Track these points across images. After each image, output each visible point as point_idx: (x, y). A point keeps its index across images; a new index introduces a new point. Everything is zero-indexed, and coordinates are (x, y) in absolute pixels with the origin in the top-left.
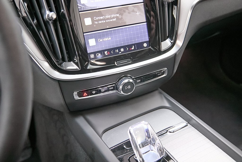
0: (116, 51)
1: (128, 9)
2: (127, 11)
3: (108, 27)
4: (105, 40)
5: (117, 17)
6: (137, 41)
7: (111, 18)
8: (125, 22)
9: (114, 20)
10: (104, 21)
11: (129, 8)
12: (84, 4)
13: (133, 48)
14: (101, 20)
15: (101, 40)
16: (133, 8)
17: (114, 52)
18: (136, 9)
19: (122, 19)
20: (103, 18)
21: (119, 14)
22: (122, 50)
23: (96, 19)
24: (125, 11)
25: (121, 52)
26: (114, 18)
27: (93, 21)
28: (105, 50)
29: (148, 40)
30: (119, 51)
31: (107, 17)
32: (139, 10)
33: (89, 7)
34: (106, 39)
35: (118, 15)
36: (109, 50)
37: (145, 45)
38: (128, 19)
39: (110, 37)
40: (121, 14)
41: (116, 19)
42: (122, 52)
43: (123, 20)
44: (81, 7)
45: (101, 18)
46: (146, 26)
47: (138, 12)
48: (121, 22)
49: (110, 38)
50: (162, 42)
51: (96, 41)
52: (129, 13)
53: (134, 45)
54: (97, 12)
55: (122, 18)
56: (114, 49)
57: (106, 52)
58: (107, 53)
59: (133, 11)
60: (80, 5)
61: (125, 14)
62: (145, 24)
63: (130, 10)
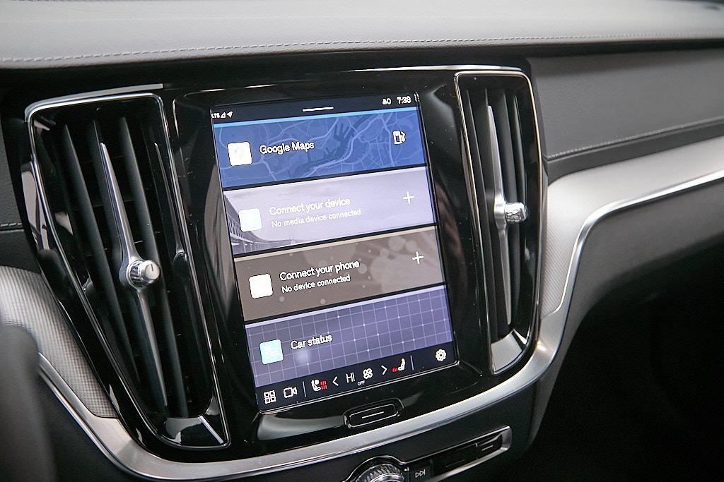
0: (348, 378)
1: (387, 246)
2: (384, 251)
3: (323, 302)
4: (314, 344)
5: (353, 272)
6: (415, 344)
7: (334, 275)
8: (379, 287)
9: (343, 279)
10: (313, 285)
11: (390, 243)
12: (252, 234)
13: (402, 368)
14: (301, 281)
15: (301, 345)
16: (404, 241)
17: (342, 380)
18: (411, 246)
19: (369, 278)
20: (310, 275)
21: (360, 260)
22: (368, 374)
23: (285, 279)
24: (377, 253)
25: (364, 379)
26: (342, 273)
27: (276, 284)
28: (314, 377)
29: (449, 339)
30: (359, 377)
31: (321, 270)
32: (422, 246)
33: (265, 241)
34: (317, 341)
35: (356, 264)
36: (325, 376)
37: (441, 355)
38: (387, 274)
39: (328, 333)
40: (367, 262)
41: (349, 277)
42: (368, 382)
43: (372, 279)
44: (240, 241)
45: (304, 274)
46: (443, 296)
47: (417, 255)
48: (364, 286)
49: (329, 338)
50: (492, 342)
51: (285, 348)
52: (391, 257)
53: (405, 355)
54: (291, 255)
55: (368, 273)
56: (342, 372)
57: (317, 382)
58: (317, 386)
59: (404, 251)
60: (238, 237)
61: (378, 260)
62: (441, 290)
63: (395, 247)
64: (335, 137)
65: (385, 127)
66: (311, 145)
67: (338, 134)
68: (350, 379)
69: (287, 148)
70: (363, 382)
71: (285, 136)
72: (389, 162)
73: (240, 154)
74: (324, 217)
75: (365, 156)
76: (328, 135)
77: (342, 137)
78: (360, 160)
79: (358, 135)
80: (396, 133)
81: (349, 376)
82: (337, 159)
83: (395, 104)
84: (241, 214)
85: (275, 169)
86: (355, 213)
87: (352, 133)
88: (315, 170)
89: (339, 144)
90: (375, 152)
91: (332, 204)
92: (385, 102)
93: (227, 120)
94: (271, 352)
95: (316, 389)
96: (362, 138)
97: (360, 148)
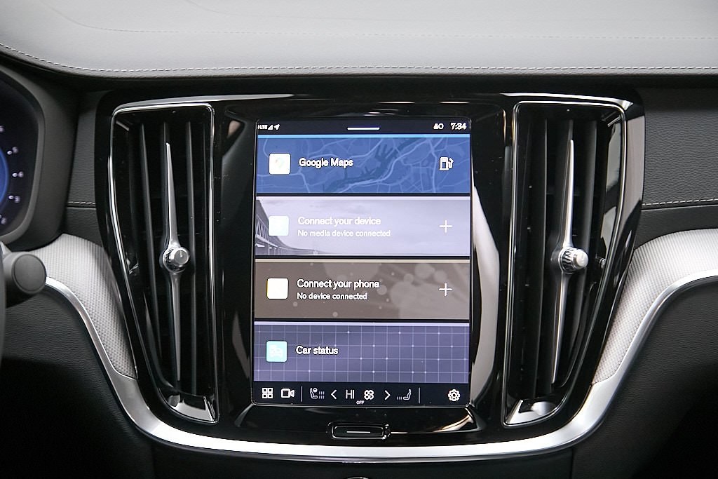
0: (347, 394)
1: (413, 273)
2: (409, 276)
3: (335, 315)
4: (319, 353)
5: (371, 291)
6: (426, 377)
7: (352, 291)
8: (397, 311)
9: (361, 297)
10: (328, 297)
11: (417, 269)
12: (278, 239)
13: (408, 397)
14: (319, 290)
15: (306, 351)
16: (432, 270)
17: (341, 394)
18: (440, 276)
19: (388, 300)
20: (327, 286)
21: (381, 281)
22: (369, 395)
23: (302, 286)
24: (400, 277)
25: (364, 399)
26: (360, 291)
27: (292, 289)
28: (314, 385)
29: (466, 381)
30: (360, 395)
31: (338, 283)
32: (452, 277)
33: (289, 248)
34: (323, 351)
35: (376, 285)
36: (325, 387)
37: (454, 395)
38: (407, 300)
39: (335, 346)
40: (389, 284)
41: (366, 295)
42: (367, 402)
43: (390, 301)
44: (266, 244)
45: (321, 284)
46: (467, 334)
47: (446, 286)
48: (380, 308)
49: (335, 351)
51: (290, 351)
52: (415, 284)
53: (414, 386)
54: (312, 264)
55: (387, 296)
56: (342, 387)
57: (315, 390)
58: (315, 394)
59: (431, 280)
60: (264, 240)
61: (400, 284)
62: (467, 327)
63: (422, 274)
64: (377, 156)
65: (432, 151)
66: (350, 163)
67: (380, 154)
68: (349, 396)
69: (326, 163)
70: (363, 402)
71: (326, 152)
72: (430, 187)
73: (279, 164)
74: (351, 234)
75: (406, 178)
76: (369, 155)
77: (384, 158)
78: (399, 182)
79: (401, 158)
80: (444, 159)
81: (349, 392)
82: (374, 178)
83: (448, 130)
84: (270, 219)
85: (310, 181)
86: (384, 234)
87: (395, 155)
88: (350, 187)
89: (379, 164)
90: (417, 176)
91: (360, 221)
92: (436, 127)
93: (274, 132)
94: (276, 351)
95: (313, 397)
96: (405, 160)
97: (401, 170)
